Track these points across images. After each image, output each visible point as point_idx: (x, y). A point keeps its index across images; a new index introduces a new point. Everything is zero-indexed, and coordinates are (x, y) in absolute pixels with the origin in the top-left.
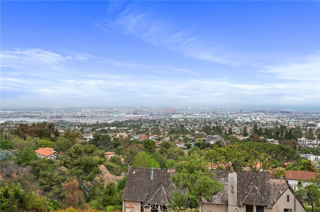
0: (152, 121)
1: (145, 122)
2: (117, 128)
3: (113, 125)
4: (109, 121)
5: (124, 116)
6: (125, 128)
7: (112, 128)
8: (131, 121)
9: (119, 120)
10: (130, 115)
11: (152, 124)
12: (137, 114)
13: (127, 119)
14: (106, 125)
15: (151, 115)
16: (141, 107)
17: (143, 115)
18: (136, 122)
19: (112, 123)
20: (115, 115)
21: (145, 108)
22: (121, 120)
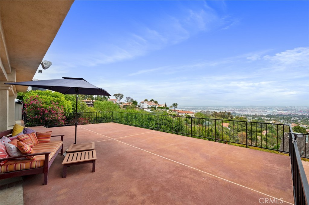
0: (301, 116)
1: (294, 116)
2: (270, 118)
3: (267, 116)
4: (264, 114)
5: (275, 112)
6: (277, 119)
7: (266, 118)
8: (281, 115)
9: (272, 114)
10: (281, 111)
11: (301, 118)
12: (287, 111)
13: (278, 114)
14: (262, 116)
15: (300, 112)
16: (291, 106)
17: (293, 112)
18: (286, 116)
19: (266, 115)
20: (268, 111)
21: (294, 107)
22: (273, 114)
